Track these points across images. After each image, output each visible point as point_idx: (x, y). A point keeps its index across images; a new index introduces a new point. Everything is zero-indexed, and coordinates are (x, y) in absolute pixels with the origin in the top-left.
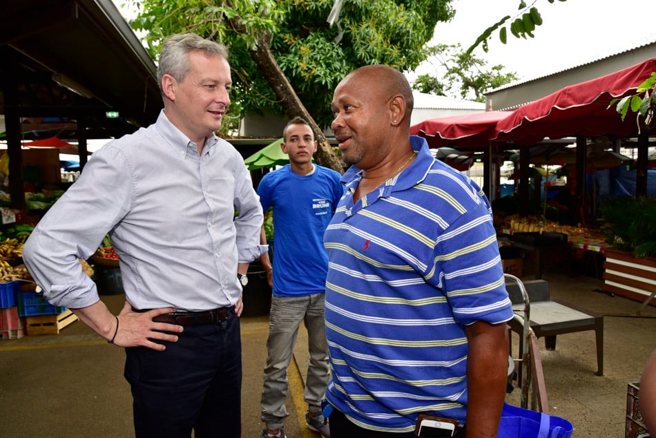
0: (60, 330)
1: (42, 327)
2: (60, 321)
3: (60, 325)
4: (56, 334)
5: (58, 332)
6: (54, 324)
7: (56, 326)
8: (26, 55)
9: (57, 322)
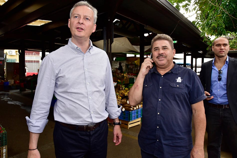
0: (129, 128)
1: (124, 125)
2: (130, 124)
3: (130, 126)
4: (128, 129)
5: (128, 128)
6: (127, 125)
7: (128, 126)
8: (131, 19)
9: (129, 124)
